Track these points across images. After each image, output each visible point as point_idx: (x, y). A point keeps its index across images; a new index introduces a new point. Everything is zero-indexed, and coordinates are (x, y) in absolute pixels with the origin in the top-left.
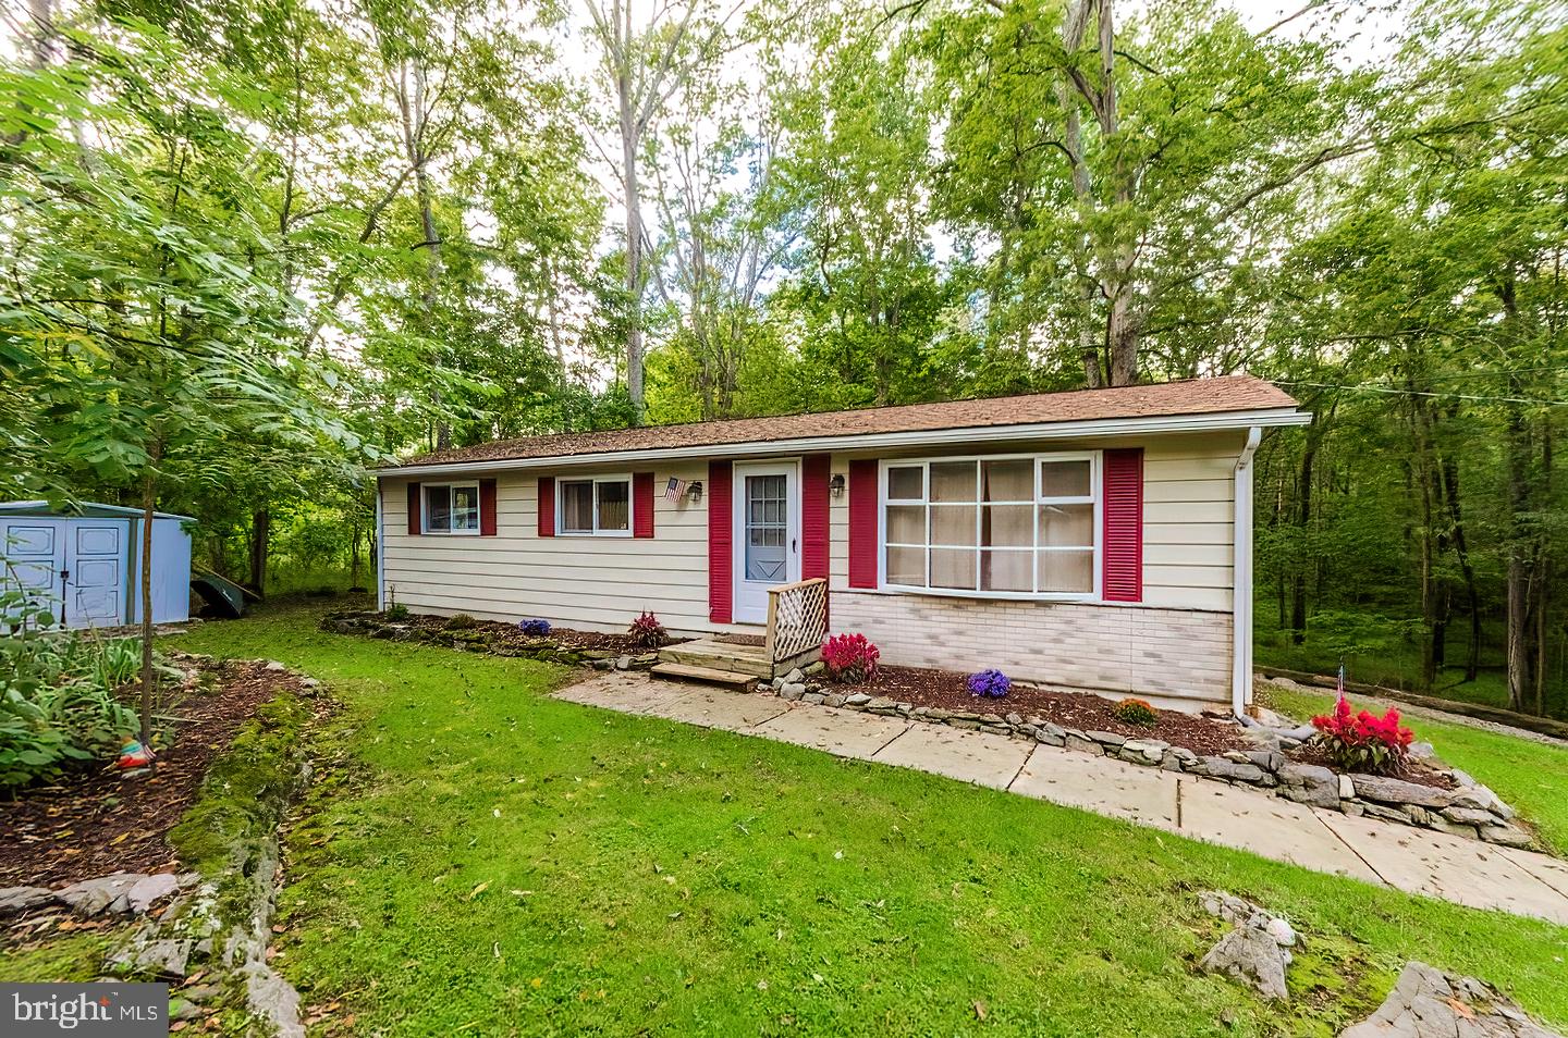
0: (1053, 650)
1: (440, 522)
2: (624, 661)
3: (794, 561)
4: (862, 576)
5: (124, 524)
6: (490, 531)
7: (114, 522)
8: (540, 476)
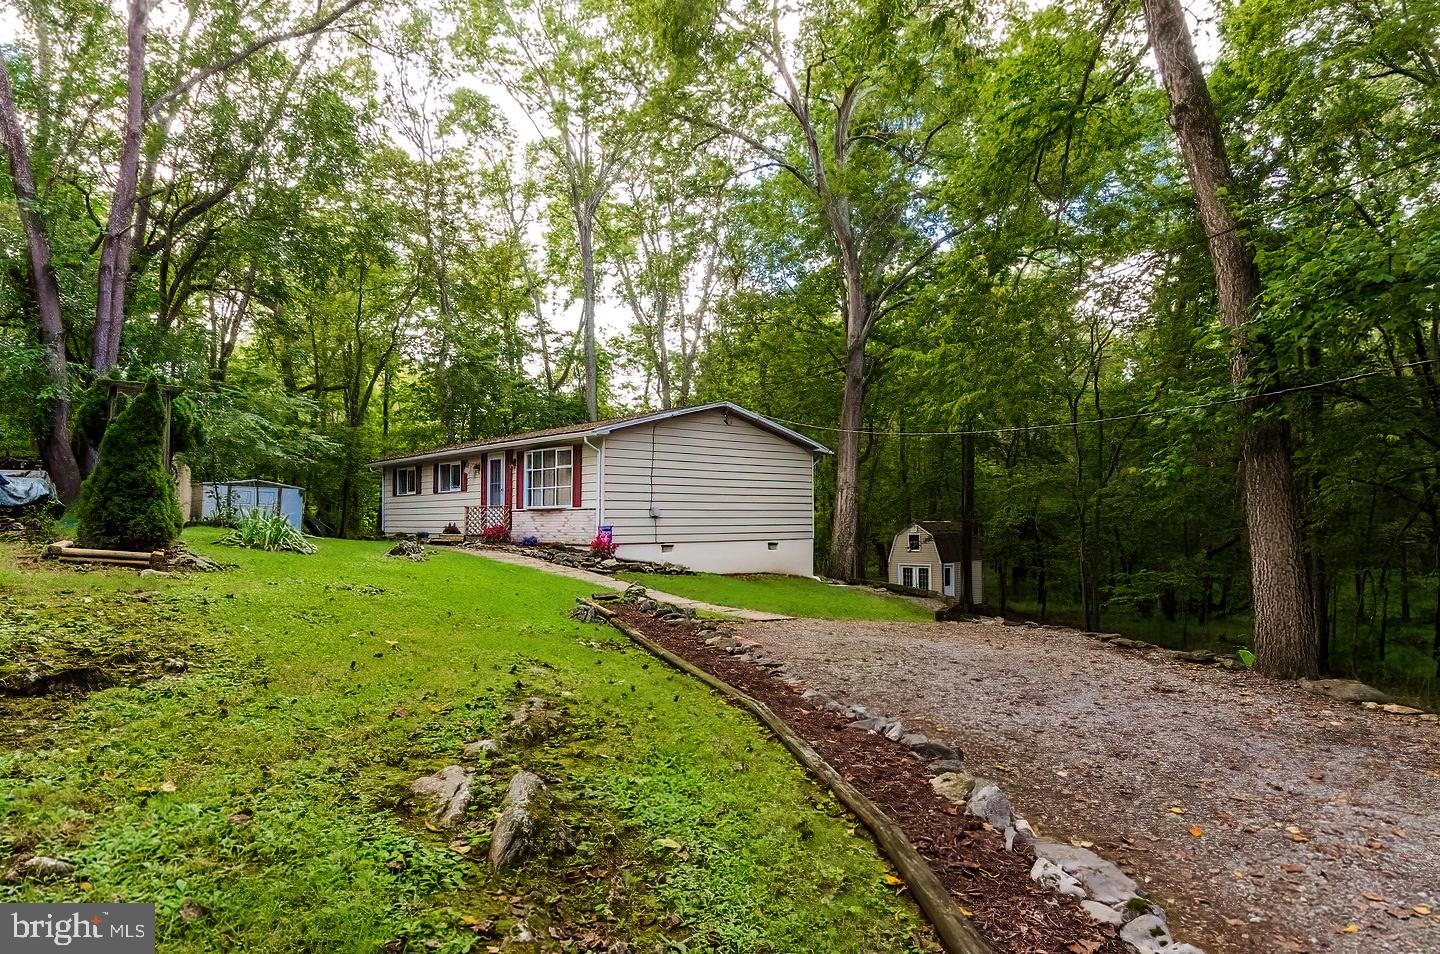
3: (503, 496)
4: (520, 504)
5: (277, 491)
6: (419, 492)
7: (273, 490)
8: (434, 463)
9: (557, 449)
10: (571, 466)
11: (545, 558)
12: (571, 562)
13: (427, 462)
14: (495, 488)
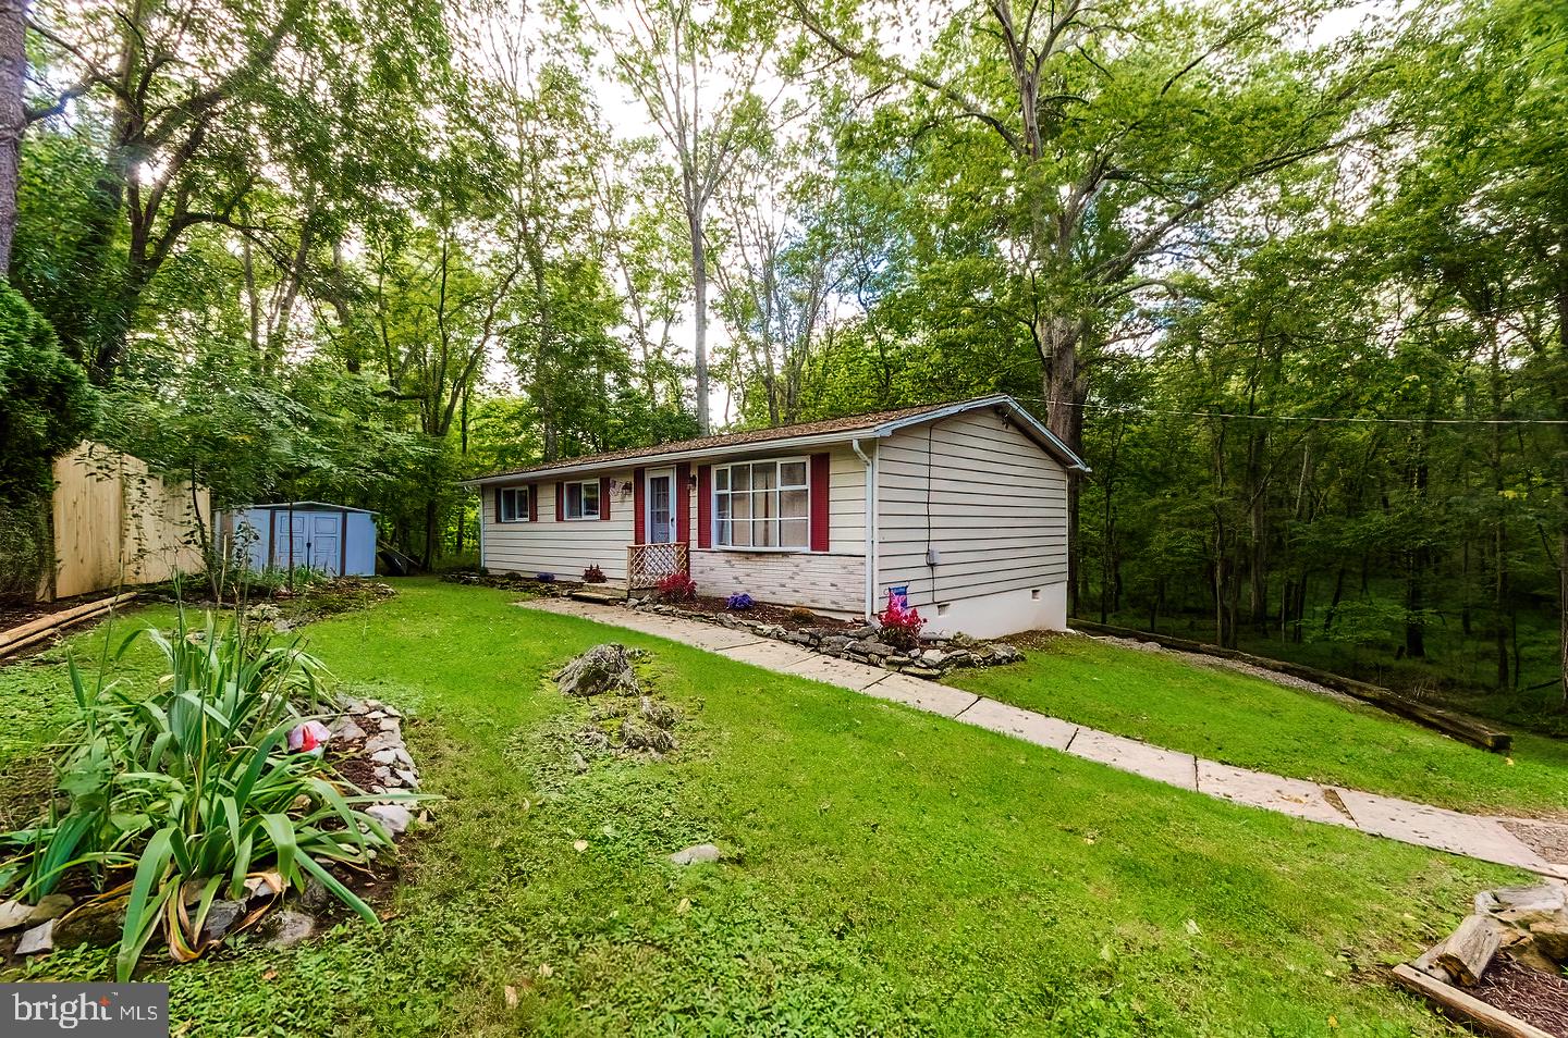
0: (791, 584)
1: (511, 515)
2: (566, 593)
3: (673, 530)
4: (704, 542)
5: (339, 516)
6: (534, 518)
7: (334, 515)
8: (558, 482)
9: (779, 462)
10: (808, 486)
11: (806, 644)
12: (865, 654)
13: (547, 480)
14: (660, 517)
